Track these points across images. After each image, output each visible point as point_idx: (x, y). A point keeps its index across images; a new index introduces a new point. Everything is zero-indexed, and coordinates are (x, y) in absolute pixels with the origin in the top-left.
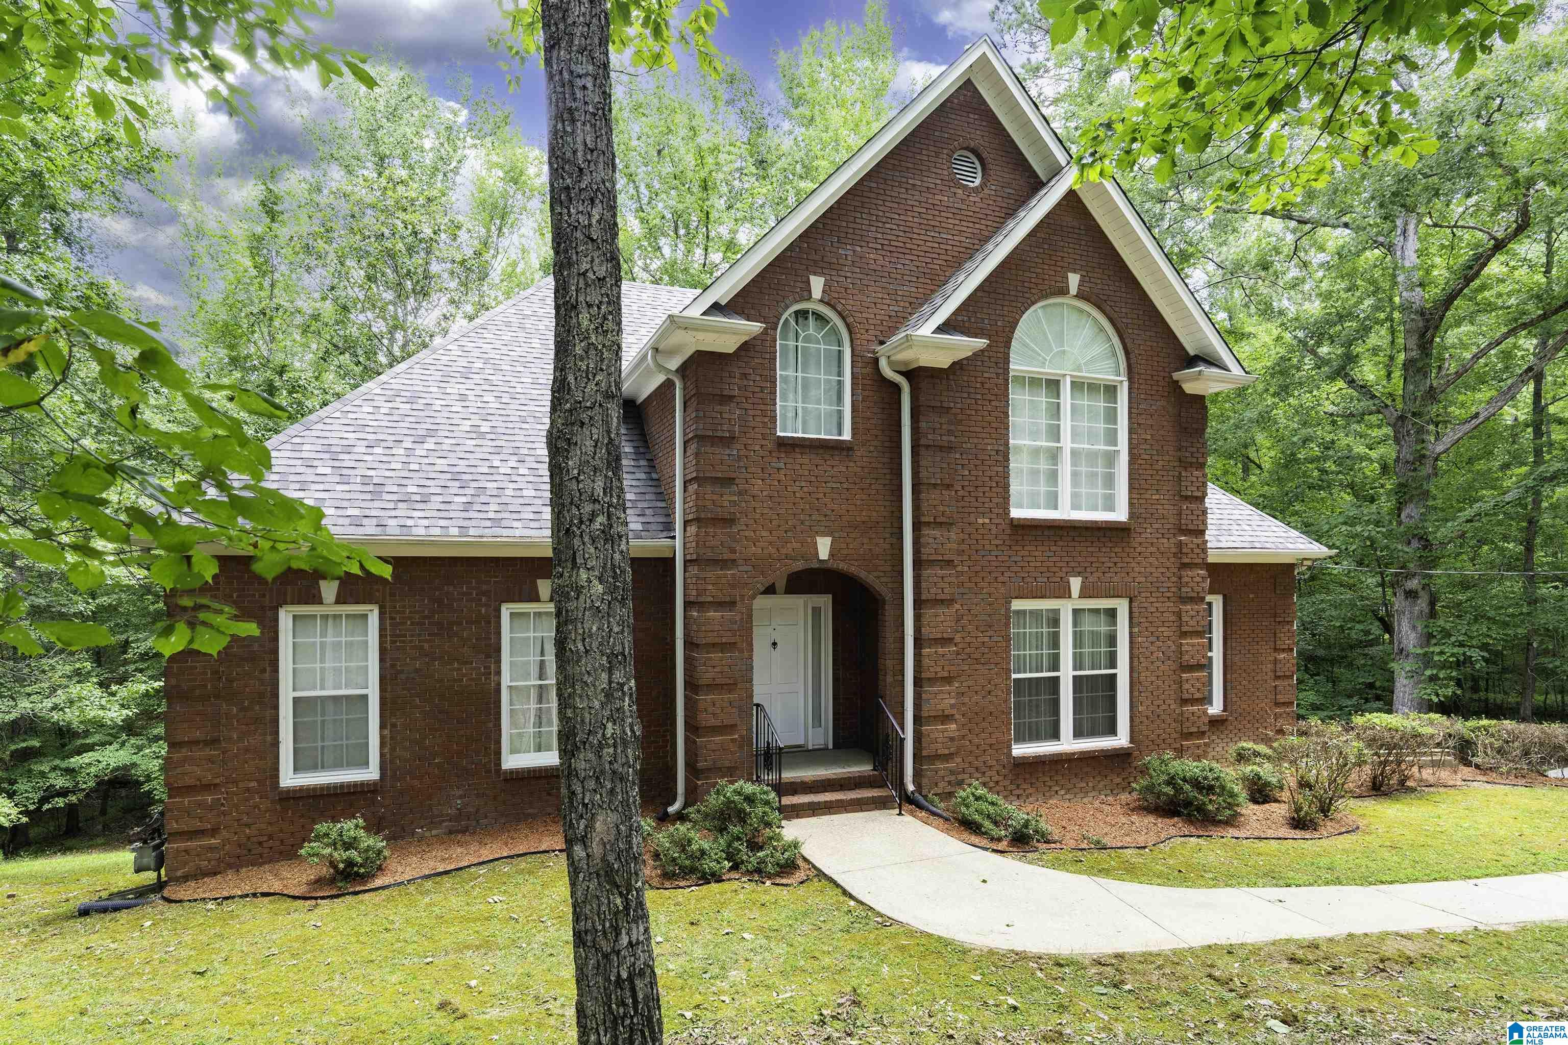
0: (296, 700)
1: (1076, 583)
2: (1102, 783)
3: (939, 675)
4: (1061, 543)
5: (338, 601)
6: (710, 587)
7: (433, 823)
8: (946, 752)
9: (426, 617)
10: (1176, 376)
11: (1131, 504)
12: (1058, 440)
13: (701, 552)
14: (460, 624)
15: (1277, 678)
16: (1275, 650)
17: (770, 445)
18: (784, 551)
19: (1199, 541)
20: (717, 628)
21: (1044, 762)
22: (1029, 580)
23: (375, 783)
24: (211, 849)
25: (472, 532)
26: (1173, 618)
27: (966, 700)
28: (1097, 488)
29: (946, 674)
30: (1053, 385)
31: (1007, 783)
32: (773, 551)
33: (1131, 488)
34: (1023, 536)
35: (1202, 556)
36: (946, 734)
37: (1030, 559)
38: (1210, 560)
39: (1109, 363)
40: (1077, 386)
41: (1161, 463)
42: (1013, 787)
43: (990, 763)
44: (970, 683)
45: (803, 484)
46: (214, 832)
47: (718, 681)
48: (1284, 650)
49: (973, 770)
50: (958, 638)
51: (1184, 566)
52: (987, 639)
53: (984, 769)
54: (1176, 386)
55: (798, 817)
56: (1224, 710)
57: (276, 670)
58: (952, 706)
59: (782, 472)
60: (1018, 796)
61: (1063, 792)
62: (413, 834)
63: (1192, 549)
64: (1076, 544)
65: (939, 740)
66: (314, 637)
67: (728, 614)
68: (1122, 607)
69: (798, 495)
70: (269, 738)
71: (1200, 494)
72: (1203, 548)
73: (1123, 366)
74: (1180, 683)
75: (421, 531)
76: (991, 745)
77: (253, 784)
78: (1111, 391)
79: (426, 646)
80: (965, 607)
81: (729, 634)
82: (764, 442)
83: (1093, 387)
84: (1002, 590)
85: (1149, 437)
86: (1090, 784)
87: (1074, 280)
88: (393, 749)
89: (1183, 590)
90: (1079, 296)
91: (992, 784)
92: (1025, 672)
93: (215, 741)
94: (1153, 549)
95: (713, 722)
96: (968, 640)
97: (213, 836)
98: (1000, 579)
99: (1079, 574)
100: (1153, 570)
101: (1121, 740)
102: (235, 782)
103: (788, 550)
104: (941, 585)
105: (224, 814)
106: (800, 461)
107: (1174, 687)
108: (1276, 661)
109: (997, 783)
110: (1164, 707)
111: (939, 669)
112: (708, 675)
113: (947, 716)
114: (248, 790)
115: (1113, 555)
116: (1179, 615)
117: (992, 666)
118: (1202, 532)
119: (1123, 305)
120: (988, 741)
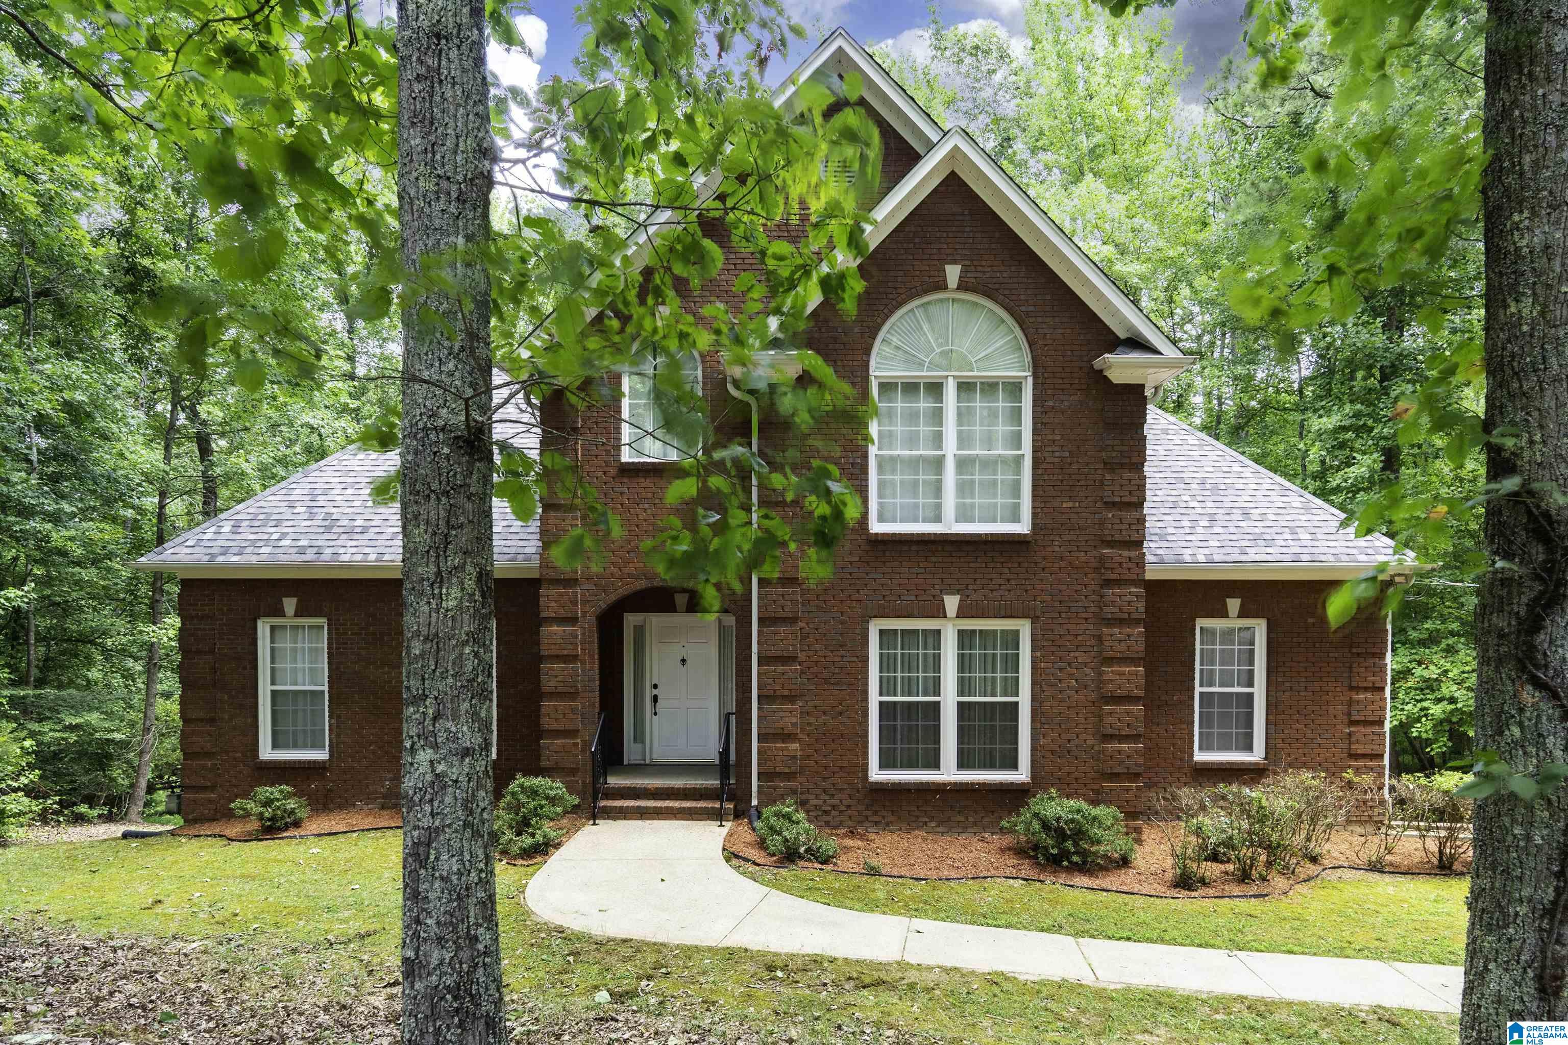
0: (274, 693)
1: (952, 603)
2: (987, 819)
3: (778, 693)
4: (933, 559)
5: (297, 614)
6: (553, 604)
7: (369, 799)
8: (787, 770)
9: (362, 629)
10: (1098, 363)
11: (1034, 515)
12: (940, 448)
13: (544, 572)
14: (390, 634)
15: (1352, 723)
16: (1351, 688)
17: (613, 472)
18: (626, 571)
19: (1134, 554)
20: (559, 641)
21: (909, 790)
22: (893, 598)
23: (324, 762)
24: (210, 801)
25: (386, 558)
26: (1093, 642)
27: (812, 720)
28: (995, 496)
29: (786, 693)
30: (935, 389)
31: (860, 808)
32: (616, 570)
33: (1034, 496)
34: (884, 551)
35: (1137, 570)
36: (785, 753)
37: (893, 576)
38: (1149, 576)
39: (1012, 358)
40: (965, 387)
41: (1075, 466)
42: (869, 813)
43: (841, 785)
44: (818, 703)
45: (646, 506)
46: (213, 788)
47: (560, 690)
48: (1366, 689)
49: (819, 791)
50: (802, 656)
51: (1108, 583)
52: (837, 659)
53: (832, 791)
54: (1100, 377)
55: (625, 818)
56: (1265, 759)
57: (255, 667)
58: (794, 725)
59: (625, 496)
60: (876, 823)
61: (933, 824)
62: (354, 805)
63: (1120, 564)
64: (954, 560)
65: (777, 758)
66: (286, 643)
67: (569, 629)
68: (1024, 628)
69: (641, 517)
70: (249, 720)
71: (1135, 499)
72: (1140, 563)
73: (1028, 359)
74: (1100, 717)
75: (346, 558)
76: (841, 768)
77: (239, 755)
78: (1014, 389)
79: (363, 652)
80: (811, 626)
81: (570, 647)
82: (606, 469)
83: (990, 387)
84: (858, 609)
85: (1058, 438)
86: (971, 819)
87: (953, 273)
88: (338, 736)
89: (1106, 610)
90: (963, 286)
91: (843, 808)
92: (895, 695)
93: (212, 721)
94: (1063, 564)
95: (555, 726)
96: (815, 658)
97: (212, 792)
98: (853, 598)
99: (958, 592)
100: (1064, 588)
101: (1022, 775)
102: (227, 752)
103: (631, 569)
104: (781, 602)
105: (219, 775)
106: (644, 484)
107: (1093, 719)
108: (1350, 703)
109: (849, 807)
110: (1076, 742)
111: (777, 687)
112: (551, 684)
113: (789, 735)
114: (235, 759)
115: (1007, 571)
116: (1100, 638)
117: (844, 687)
118: (1139, 544)
119: (1022, 292)
120: (839, 763)
